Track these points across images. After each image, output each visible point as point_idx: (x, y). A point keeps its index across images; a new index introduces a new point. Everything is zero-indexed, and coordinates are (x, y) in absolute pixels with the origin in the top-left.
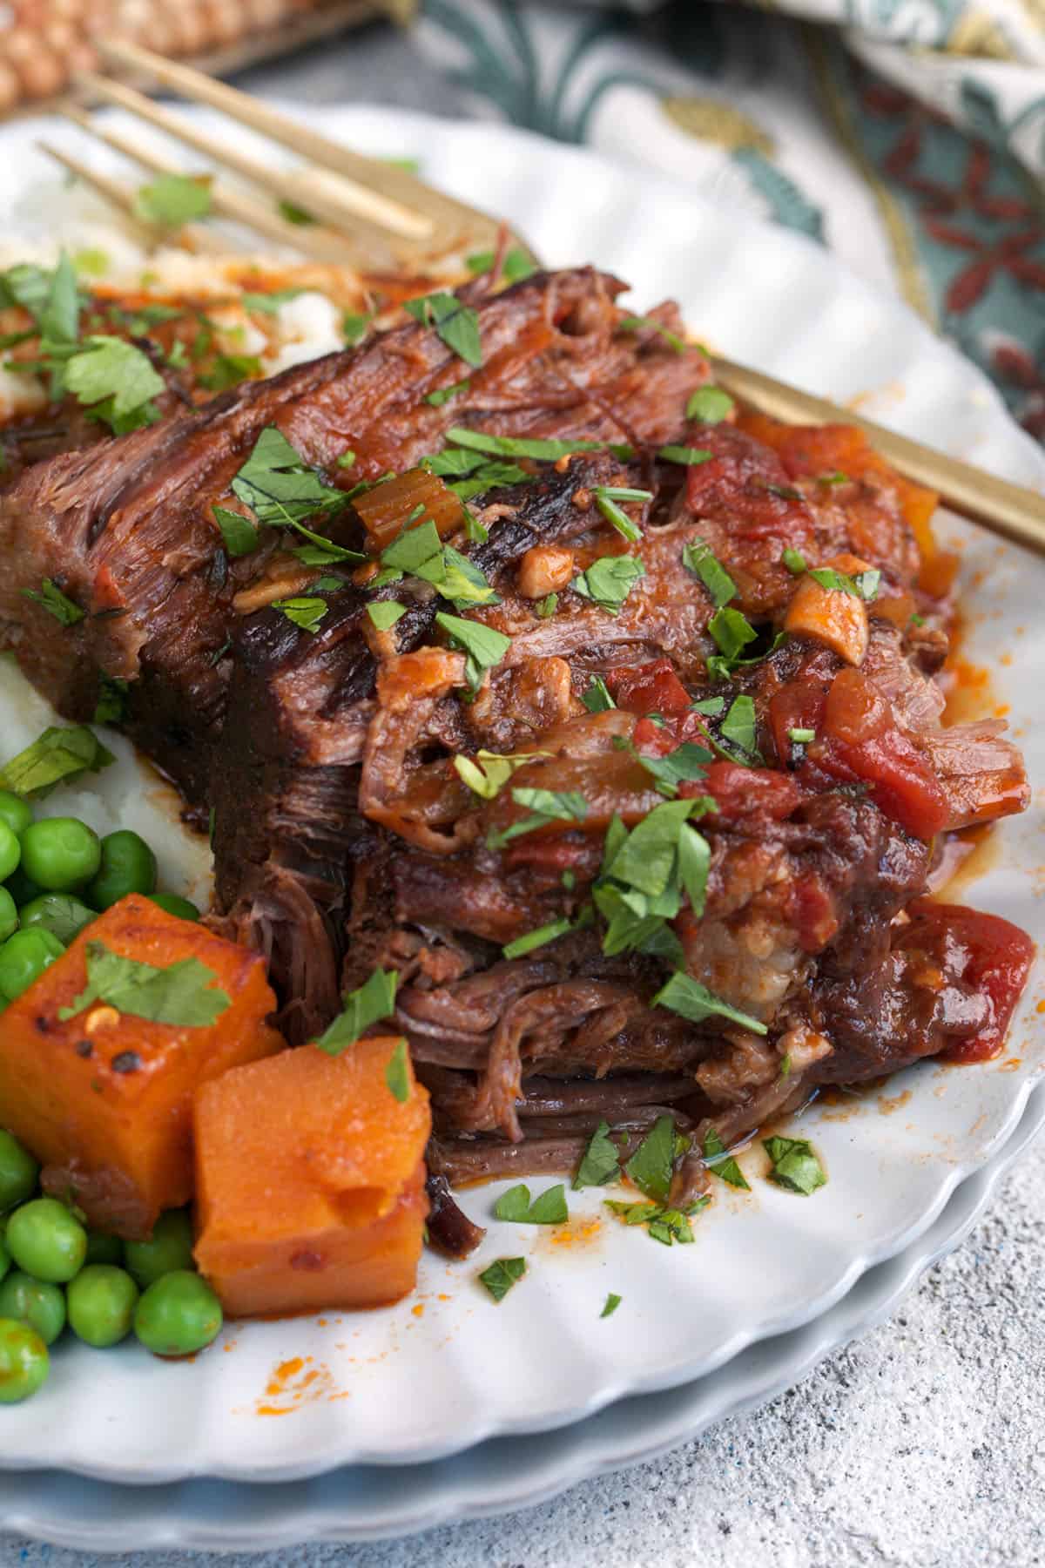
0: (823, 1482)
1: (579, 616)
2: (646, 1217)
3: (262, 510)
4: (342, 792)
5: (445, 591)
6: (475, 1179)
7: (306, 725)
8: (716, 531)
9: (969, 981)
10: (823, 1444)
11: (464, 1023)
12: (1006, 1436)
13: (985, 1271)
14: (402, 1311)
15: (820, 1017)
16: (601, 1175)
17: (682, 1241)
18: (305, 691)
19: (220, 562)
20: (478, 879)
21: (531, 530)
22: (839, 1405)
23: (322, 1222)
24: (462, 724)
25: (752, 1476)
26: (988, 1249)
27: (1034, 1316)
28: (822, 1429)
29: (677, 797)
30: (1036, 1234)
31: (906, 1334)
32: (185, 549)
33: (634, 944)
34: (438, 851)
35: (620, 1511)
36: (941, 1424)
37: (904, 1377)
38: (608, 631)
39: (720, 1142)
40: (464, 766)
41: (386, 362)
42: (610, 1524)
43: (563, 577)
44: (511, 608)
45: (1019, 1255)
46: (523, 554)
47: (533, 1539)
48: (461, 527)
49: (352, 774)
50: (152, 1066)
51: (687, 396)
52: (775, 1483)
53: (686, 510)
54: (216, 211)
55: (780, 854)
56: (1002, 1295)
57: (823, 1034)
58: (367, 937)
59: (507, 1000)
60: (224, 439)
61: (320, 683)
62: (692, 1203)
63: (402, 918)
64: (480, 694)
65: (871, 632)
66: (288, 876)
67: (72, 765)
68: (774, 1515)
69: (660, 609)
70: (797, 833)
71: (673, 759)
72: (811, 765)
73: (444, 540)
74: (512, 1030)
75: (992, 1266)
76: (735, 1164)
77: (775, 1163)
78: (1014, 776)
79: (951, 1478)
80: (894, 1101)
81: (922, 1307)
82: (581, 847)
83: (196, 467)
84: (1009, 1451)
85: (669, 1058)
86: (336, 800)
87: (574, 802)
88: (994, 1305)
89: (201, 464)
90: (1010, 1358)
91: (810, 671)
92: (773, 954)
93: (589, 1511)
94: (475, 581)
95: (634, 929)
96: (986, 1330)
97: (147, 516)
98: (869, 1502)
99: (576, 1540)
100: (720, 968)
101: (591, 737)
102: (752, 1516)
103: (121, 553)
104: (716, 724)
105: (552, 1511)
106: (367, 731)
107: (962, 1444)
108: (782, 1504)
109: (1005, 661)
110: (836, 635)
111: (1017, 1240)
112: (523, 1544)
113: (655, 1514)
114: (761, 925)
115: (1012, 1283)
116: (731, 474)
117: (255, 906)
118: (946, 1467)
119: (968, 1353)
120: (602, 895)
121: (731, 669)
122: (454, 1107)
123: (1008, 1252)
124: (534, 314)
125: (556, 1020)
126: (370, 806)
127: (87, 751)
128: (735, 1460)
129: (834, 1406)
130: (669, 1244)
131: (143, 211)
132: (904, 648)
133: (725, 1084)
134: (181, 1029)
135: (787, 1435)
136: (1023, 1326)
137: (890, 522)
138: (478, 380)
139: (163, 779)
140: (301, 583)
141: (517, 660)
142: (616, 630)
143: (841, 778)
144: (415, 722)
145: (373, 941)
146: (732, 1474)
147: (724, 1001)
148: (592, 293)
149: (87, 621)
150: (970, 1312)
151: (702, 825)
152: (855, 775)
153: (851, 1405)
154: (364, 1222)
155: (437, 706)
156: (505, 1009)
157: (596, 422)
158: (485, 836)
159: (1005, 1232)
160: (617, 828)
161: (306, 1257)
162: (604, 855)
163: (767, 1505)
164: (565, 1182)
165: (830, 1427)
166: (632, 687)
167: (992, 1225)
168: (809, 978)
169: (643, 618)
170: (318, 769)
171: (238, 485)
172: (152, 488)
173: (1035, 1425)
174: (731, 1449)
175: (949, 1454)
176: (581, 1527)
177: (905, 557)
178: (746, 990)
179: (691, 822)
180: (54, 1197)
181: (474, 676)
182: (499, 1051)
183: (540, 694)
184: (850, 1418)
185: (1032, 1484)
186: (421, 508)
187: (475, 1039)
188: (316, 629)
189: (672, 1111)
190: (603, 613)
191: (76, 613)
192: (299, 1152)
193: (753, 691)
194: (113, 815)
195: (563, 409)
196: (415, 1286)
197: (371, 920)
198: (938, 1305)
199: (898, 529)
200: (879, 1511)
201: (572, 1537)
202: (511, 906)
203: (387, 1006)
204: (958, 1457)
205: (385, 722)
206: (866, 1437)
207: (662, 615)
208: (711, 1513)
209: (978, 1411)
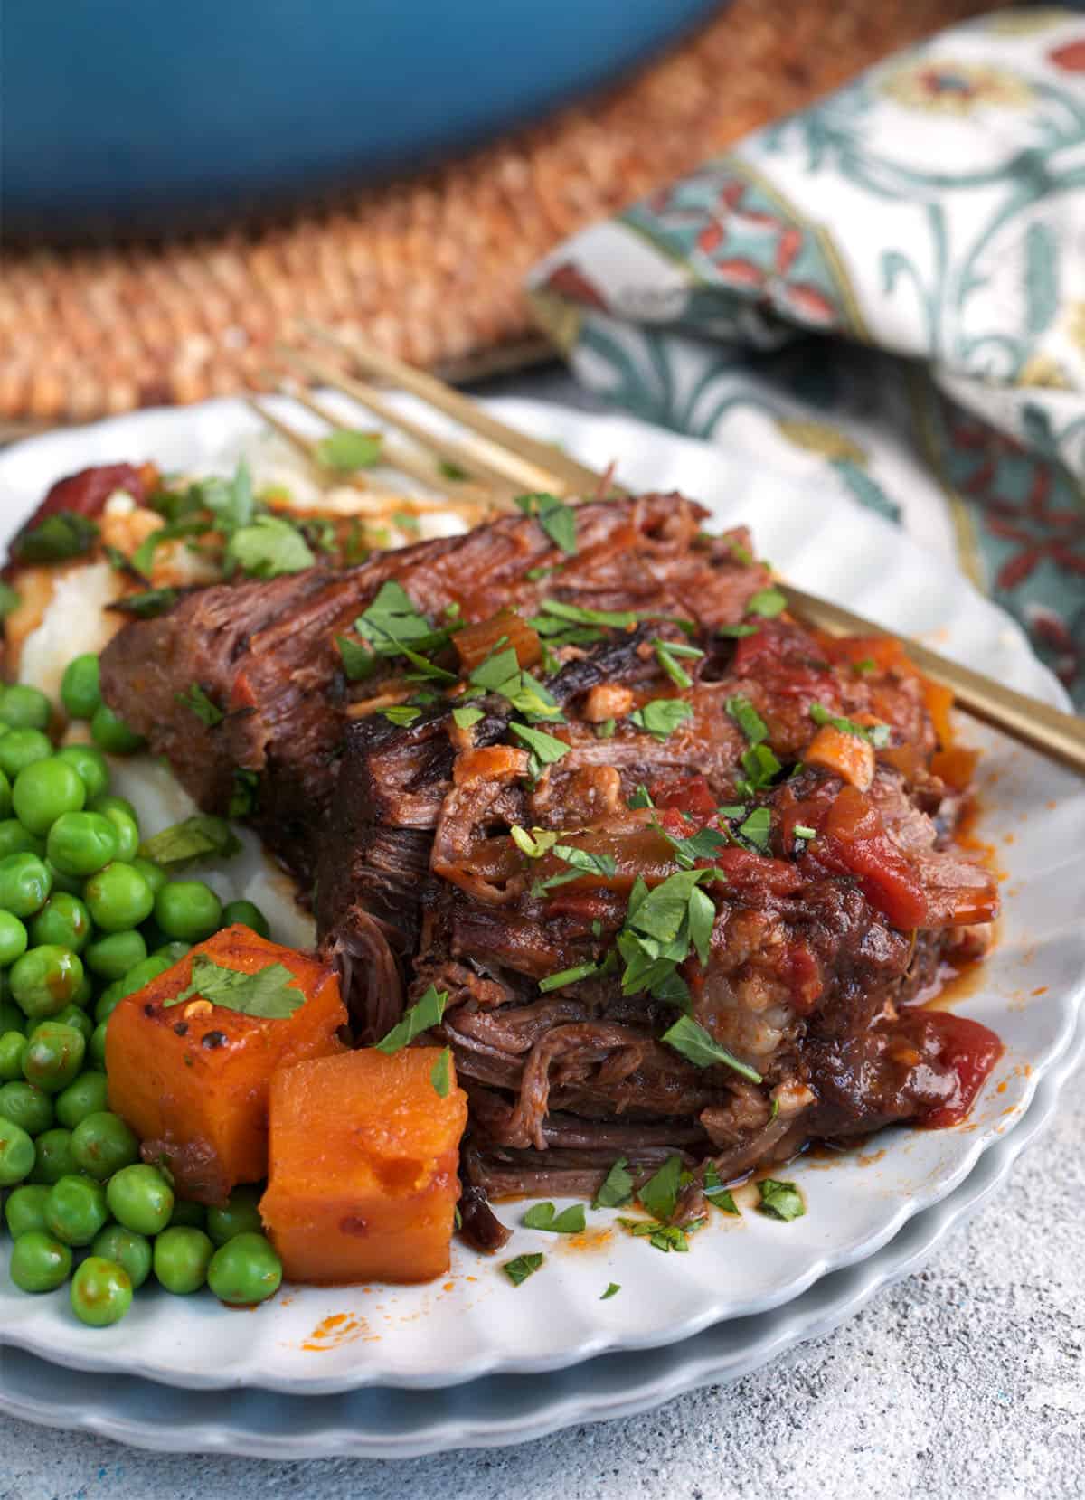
0: (786, 1467)
1: (632, 740)
2: (648, 1230)
3: (379, 645)
4: (418, 854)
5: (520, 706)
6: (510, 1196)
7: (393, 795)
8: (756, 689)
9: (942, 1063)
10: (790, 1439)
11: (503, 1044)
12: (948, 1444)
13: (946, 1320)
14: (436, 1287)
15: (808, 1072)
16: (617, 1200)
17: (677, 1250)
18: (395, 771)
19: (339, 683)
20: (522, 924)
21: (598, 670)
22: (807, 1411)
23: (366, 1186)
24: (524, 810)
25: (726, 1459)
26: (951, 1304)
27: (984, 1356)
28: (790, 1428)
29: (694, 868)
30: (993, 1296)
31: (872, 1362)
32: (312, 670)
33: (648, 987)
34: (492, 900)
35: (610, 1477)
36: (893, 1431)
37: (866, 1393)
38: (654, 754)
39: (718, 1177)
40: (519, 835)
41: (494, 542)
42: (599, 1487)
43: (622, 708)
44: (576, 728)
45: (977, 1310)
46: (590, 690)
47: (533, 1492)
48: (539, 661)
49: (426, 838)
50: (235, 1046)
51: (749, 597)
52: (745, 1465)
53: (734, 674)
54: (382, 462)
55: (777, 922)
56: (958, 1339)
57: (810, 1085)
58: (427, 969)
59: (541, 1029)
60: (353, 588)
61: (408, 767)
62: (691, 1223)
63: (456, 951)
64: (540, 785)
65: (877, 772)
66: (368, 918)
67: (205, 846)
68: (741, 1489)
69: (702, 742)
70: (791, 906)
71: (695, 842)
72: (810, 857)
73: (522, 667)
74: (543, 1055)
75: (952, 1317)
76: (730, 1197)
77: (764, 1196)
78: (990, 893)
79: (896, 1472)
80: (872, 1158)
81: (888, 1343)
82: (609, 902)
83: (327, 610)
84: (949, 1456)
85: (679, 1103)
86: (413, 861)
87: (605, 862)
88: (950, 1345)
89: (334, 606)
90: (959, 1386)
91: (821, 793)
92: (768, 1010)
93: (583, 1474)
94: (548, 703)
95: (649, 970)
96: (941, 1363)
97: (282, 642)
98: (823, 1484)
99: (570, 1495)
100: (723, 1019)
101: (628, 822)
102: (721, 1489)
103: (258, 668)
104: (735, 826)
105: (552, 1472)
106: (442, 804)
107: (910, 1445)
108: (749, 1481)
109: (1009, 840)
110: (845, 766)
111: (976, 1299)
112: (524, 1495)
113: (639, 1481)
114: (757, 980)
115: (968, 1330)
116: (773, 647)
117: (338, 942)
118: (894, 1463)
119: (923, 1379)
120: (622, 941)
121: (756, 790)
122: (491, 1122)
123: (969, 1307)
124: (624, 521)
125: (581, 1050)
126: (438, 863)
127: (220, 837)
128: (712, 1446)
129: (803, 1411)
130: (667, 1251)
131: (323, 457)
132: (906, 790)
133: (724, 1124)
134: (262, 1020)
135: (760, 1430)
136: (974, 1363)
137: (911, 704)
138: (573, 564)
139: (282, 870)
140: (403, 696)
141: (574, 765)
142: (662, 753)
143: (835, 871)
144: (483, 800)
145: (432, 970)
146: (709, 1456)
147: (726, 1049)
148: (677, 511)
149: (225, 722)
150: (929, 1350)
151: (713, 892)
152: (847, 868)
153: (818, 1412)
154: (404, 1194)
155: (503, 791)
156: (540, 1036)
157: (670, 607)
158: (530, 890)
159: (967, 1292)
160: (640, 887)
161: (354, 1223)
162: (627, 910)
163: (736, 1481)
164: (587, 1204)
165: (797, 1427)
166: (669, 793)
167: (957, 1286)
168: (799, 1037)
169: (686, 747)
170: (399, 829)
171: (361, 624)
172: (290, 620)
173: (973, 1438)
174: (711, 1437)
175: (897, 1453)
176: (575, 1486)
177: (921, 733)
178: (744, 1041)
179: (702, 887)
180: (151, 1164)
181: (535, 769)
182: (531, 1072)
183: (592, 793)
184: (815, 1421)
185: (965, 1482)
186: (505, 638)
187: (511, 1058)
188: (408, 725)
189: (682, 1152)
190: (653, 740)
191: (218, 716)
192: (354, 1127)
193: (771, 805)
194: (238, 892)
195: (642, 596)
196: (448, 1268)
197: (433, 957)
198: (902, 1342)
199: (916, 710)
200: (831, 1493)
201: (566, 1492)
202: (547, 948)
203: (437, 1018)
204: (905, 1456)
205: (457, 797)
206: (827, 1436)
207: (702, 746)
208: (687, 1483)
209: (926, 1424)
